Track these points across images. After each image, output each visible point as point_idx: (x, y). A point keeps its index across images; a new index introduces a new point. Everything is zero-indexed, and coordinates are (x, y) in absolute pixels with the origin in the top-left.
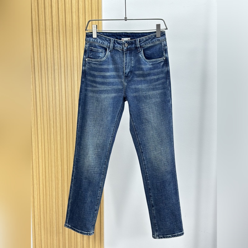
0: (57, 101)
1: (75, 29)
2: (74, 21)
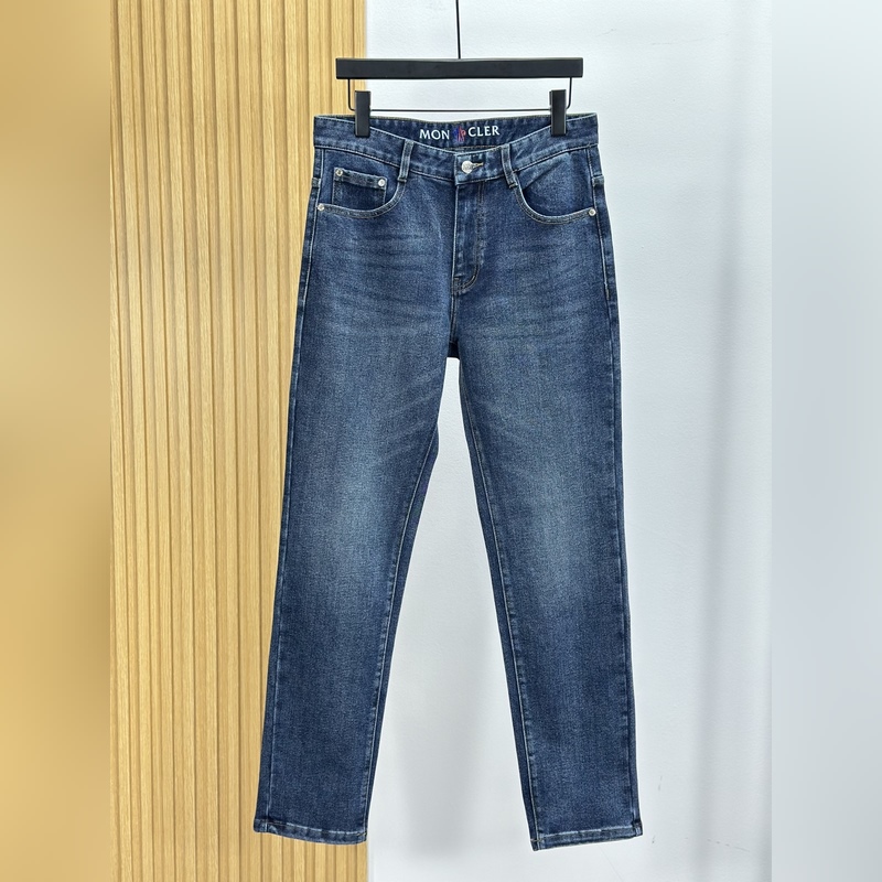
0: (203, 372)
1: (272, 119)
2: (268, 91)
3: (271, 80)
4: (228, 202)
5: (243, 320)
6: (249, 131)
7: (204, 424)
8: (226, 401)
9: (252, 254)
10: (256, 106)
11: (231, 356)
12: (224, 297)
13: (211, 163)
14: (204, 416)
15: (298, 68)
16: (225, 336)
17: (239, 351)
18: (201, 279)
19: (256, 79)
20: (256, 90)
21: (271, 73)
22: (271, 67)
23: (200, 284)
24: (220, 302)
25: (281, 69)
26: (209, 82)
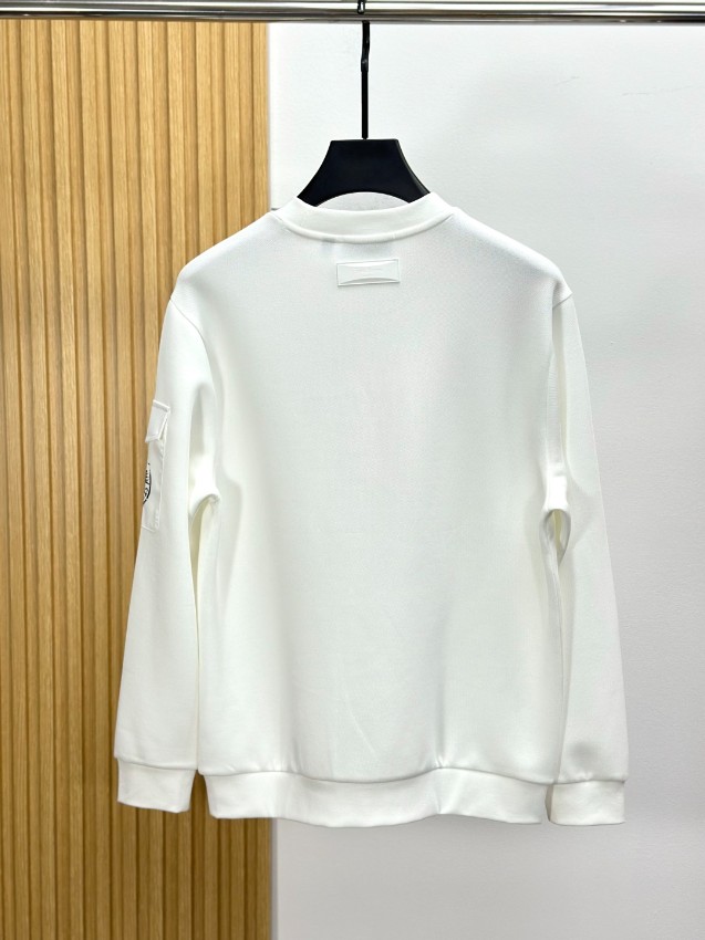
3: (151, 143)
4: (99, 291)
5: (117, 433)
6: (124, 205)
7: (69, 560)
8: (96, 532)
9: (129, 354)
10: (134, 174)
11: (102, 477)
12: (94, 405)
13: (78, 243)
14: (69, 552)
15: (185, 127)
16: (94, 453)
17: (112, 472)
18: (65, 384)
19: (133, 141)
20: (133, 155)
21: (151, 133)
22: (151, 127)
23: (65, 389)
24: (89, 412)
25: (165, 127)
26: (75, 145)
